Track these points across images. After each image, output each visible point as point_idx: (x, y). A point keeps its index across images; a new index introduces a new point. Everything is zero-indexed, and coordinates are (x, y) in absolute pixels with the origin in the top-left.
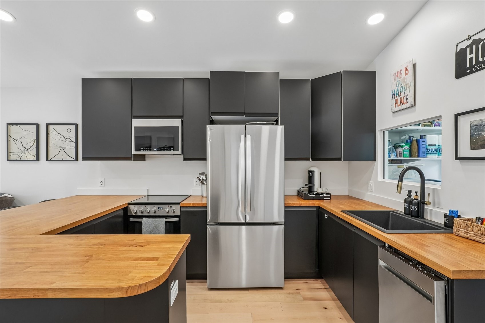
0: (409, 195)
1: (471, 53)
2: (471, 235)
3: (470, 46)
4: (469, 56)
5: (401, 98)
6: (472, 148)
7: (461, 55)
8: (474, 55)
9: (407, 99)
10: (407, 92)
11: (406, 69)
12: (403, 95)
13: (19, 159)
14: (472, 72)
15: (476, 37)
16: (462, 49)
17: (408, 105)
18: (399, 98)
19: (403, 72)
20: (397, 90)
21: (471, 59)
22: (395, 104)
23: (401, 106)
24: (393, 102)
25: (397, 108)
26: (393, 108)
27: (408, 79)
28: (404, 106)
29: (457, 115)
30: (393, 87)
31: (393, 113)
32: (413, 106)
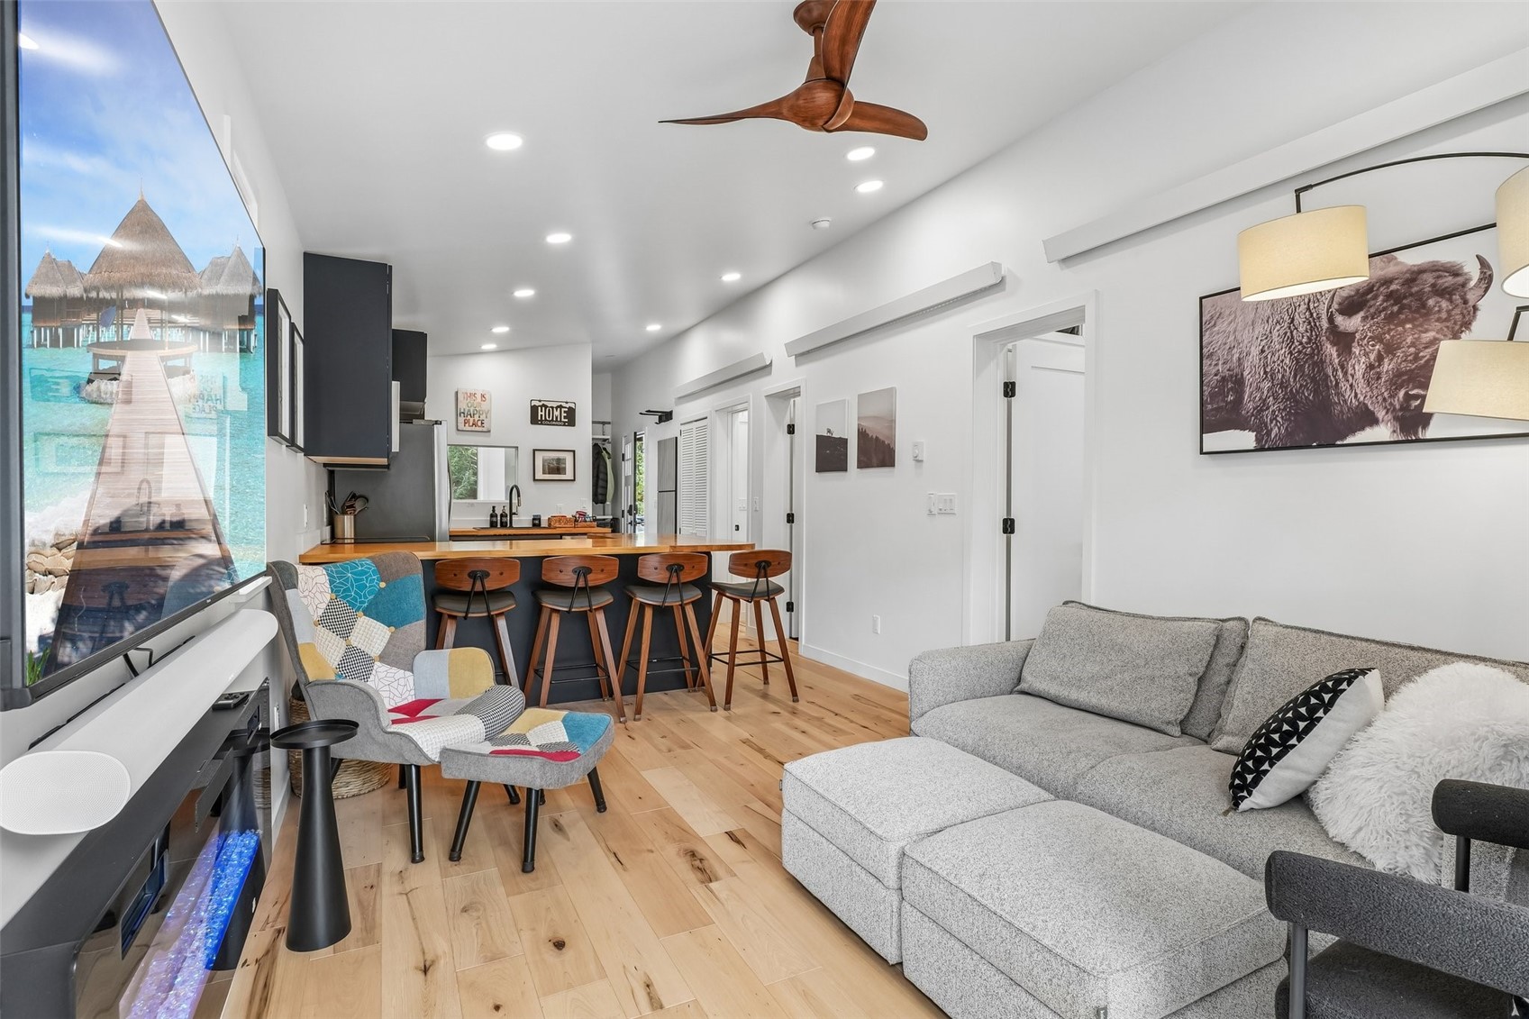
0: (494, 511)
1: (541, 411)
2: (562, 525)
3: (541, 406)
4: (540, 413)
5: (474, 420)
6: (544, 473)
7: (534, 410)
8: (543, 413)
9: (482, 423)
10: (482, 417)
11: (483, 396)
12: (476, 418)
14: (541, 424)
15: (546, 403)
16: (535, 405)
17: (484, 429)
18: (471, 420)
19: (479, 396)
20: (469, 411)
21: (541, 415)
22: (465, 423)
23: (474, 428)
24: (461, 420)
25: (467, 428)
26: (461, 426)
27: (484, 406)
28: (477, 429)
29: (534, 451)
30: (462, 406)
31: (458, 430)
32: (489, 431)
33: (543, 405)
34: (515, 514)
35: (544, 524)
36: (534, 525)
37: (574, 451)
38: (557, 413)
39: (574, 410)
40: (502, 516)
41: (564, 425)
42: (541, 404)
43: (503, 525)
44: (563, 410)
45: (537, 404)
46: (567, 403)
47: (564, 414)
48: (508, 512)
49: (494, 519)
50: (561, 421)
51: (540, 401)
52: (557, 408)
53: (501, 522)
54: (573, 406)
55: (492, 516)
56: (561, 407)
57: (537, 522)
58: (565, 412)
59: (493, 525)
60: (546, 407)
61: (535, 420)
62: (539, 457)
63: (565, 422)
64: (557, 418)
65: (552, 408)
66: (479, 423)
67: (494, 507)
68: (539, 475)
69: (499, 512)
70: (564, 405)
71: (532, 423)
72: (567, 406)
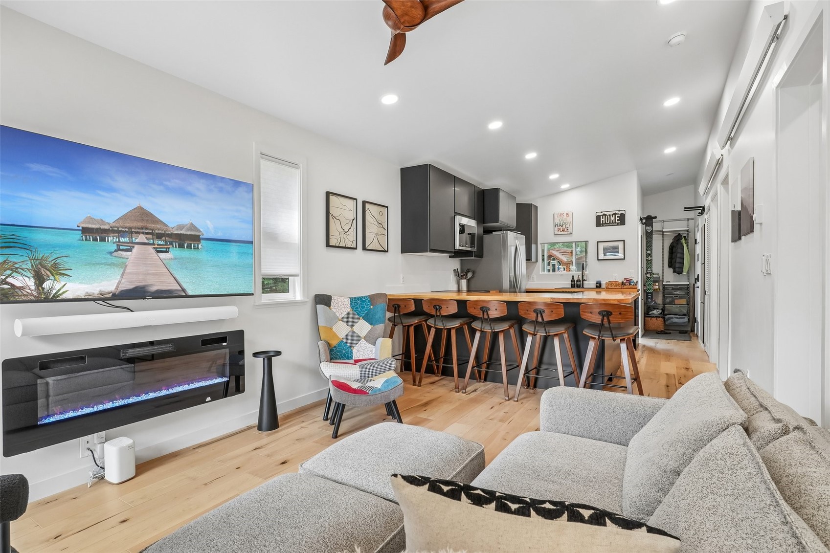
0: (573, 278)
1: (603, 218)
2: (613, 287)
3: (603, 215)
4: (602, 219)
6: (604, 255)
7: (598, 218)
8: (604, 219)
9: (567, 229)
10: (567, 226)
11: (567, 214)
12: (564, 227)
13: (337, 245)
14: (603, 226)
15: (605, 213)
16: (598, 215)
17: (569, 233)
18: (562, 228)
19: (565, 215)
20: (560, 223)
21: (603, 221)
22: (558, 230)
23: (563, 233)
24: (556, 229)
25: (559, 233)
26: (556, 232)
27: (569, 220)
28: (565, 233)
29: (598, 242)
30: (557, 221)
31: (555, 235)
32: (571, 234)
33: (604, 214)
34: (585, 280)
35: (603, 286)
36: (597, 287)
37: (624, 241)
38: (613, 218)
39: (625, 215)
40: (577, 281)
41: (618, 225)
42: (602, 214)
43: (578, 286)
44: (617, 215)
45: (600, 214)
46: (619, 211)
47: (617, 218)
48: (581, 279)
49: (573, 283)
50: (615, 223)
51: (602, 212)
52: (612, 215)
53: (577, 285)
54: (623, 212)
55: (572, 281)
56: (615, 214)
57: (598, 285)
58: (618, 217)
59: (573, 286)
60: (605, 215)
61: (598, 224)
62: (601, 246)
63: (618, 223)
64: (613, 221)
65: (610, 215)
66: (566, 229)
67: (573, 276)
68: (601, 256)
69: (576, 279)
70: (617, 212)
71: (597, 226)
72: (620, 213)
